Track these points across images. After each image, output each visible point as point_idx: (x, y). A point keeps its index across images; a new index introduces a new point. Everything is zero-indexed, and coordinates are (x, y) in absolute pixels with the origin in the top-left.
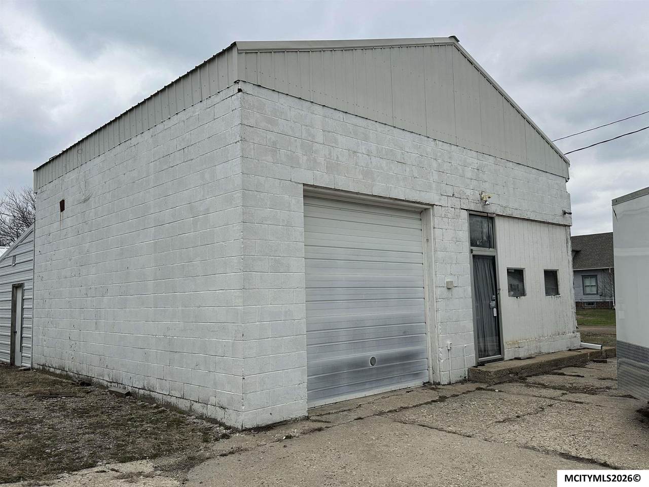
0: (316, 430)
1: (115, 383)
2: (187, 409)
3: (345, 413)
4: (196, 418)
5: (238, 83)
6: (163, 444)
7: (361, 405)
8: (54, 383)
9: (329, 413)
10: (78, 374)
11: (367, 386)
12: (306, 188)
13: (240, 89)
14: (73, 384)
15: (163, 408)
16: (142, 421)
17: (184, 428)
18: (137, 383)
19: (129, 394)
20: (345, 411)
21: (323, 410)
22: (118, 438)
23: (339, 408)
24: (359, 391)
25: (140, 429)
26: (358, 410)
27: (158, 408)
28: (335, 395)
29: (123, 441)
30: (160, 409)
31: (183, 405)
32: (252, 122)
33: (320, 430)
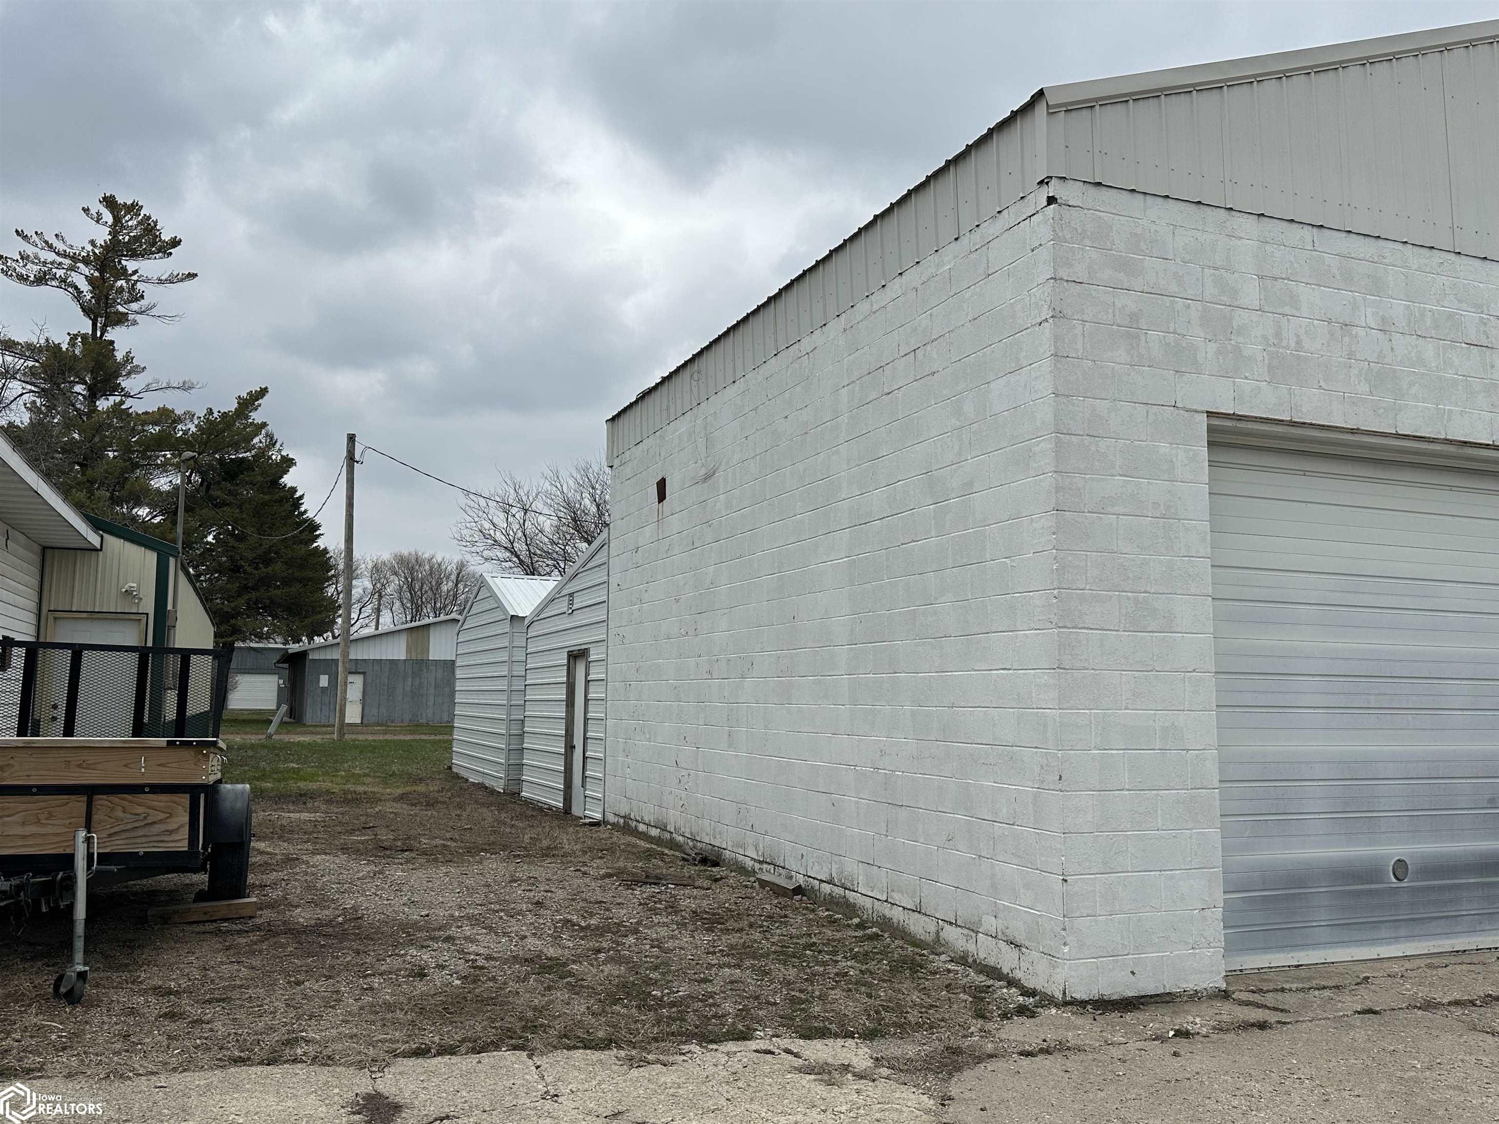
0: (1253, 1025)
1: (769, 864)
2: (929, 939)
3: (1327, 993)
4: (952, 961)
5: (1047, 183)
6: (886, 1009)
7: (1368, 978)
8: (649, 855)
9: (1283, 990)
10: (693, 840)
11: (1384, 934)
12: (1216, 422)
13: (1053, 197)
14: (684, 859)
15: (874, 929)
16: (835, 953)
17: (928, 980)
18: (816, 867)
19: (798, 890)
20: (1324, 988)
21: (1265, 980)
22: (789, 983)
23: (1310, 979)
24: (1361, 942)
25: (833, 971)
26: (1362, 990)
27: (865, 928)
28: (1294, 947)
29: (801, 991)
30: (869, 931)
31: (919, 926)
32: (1080, 271)
33: (1262, 1026)
